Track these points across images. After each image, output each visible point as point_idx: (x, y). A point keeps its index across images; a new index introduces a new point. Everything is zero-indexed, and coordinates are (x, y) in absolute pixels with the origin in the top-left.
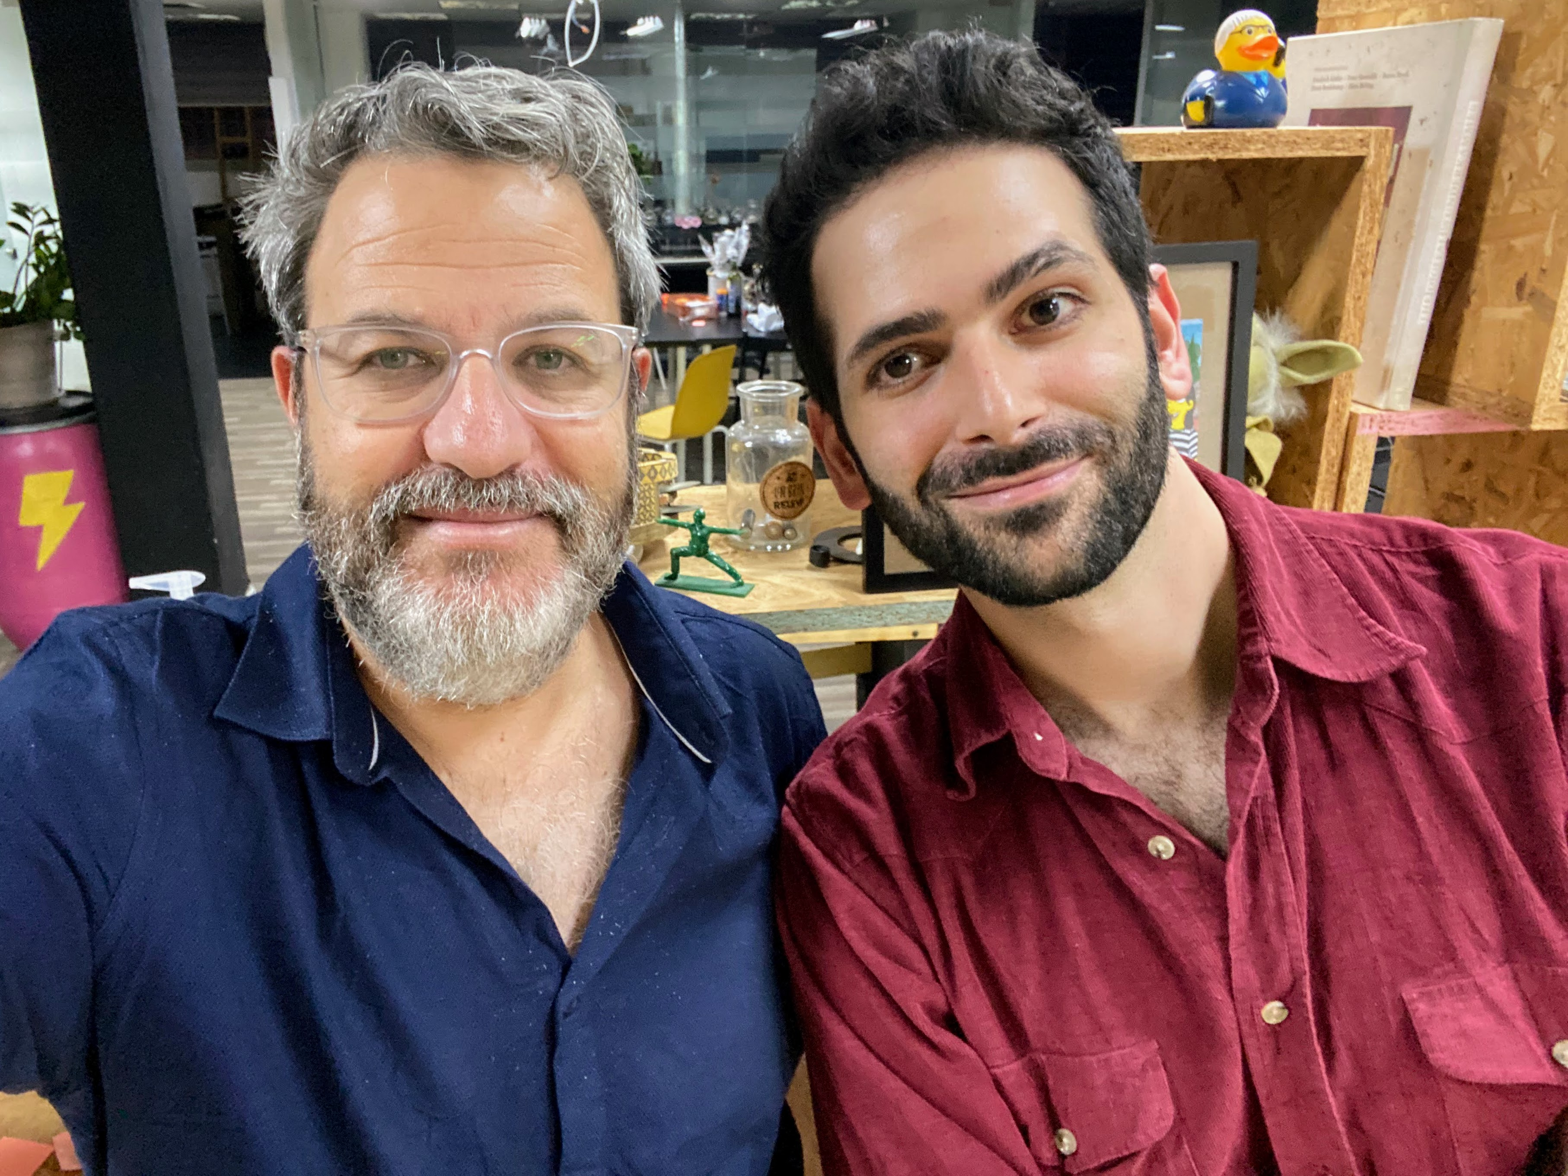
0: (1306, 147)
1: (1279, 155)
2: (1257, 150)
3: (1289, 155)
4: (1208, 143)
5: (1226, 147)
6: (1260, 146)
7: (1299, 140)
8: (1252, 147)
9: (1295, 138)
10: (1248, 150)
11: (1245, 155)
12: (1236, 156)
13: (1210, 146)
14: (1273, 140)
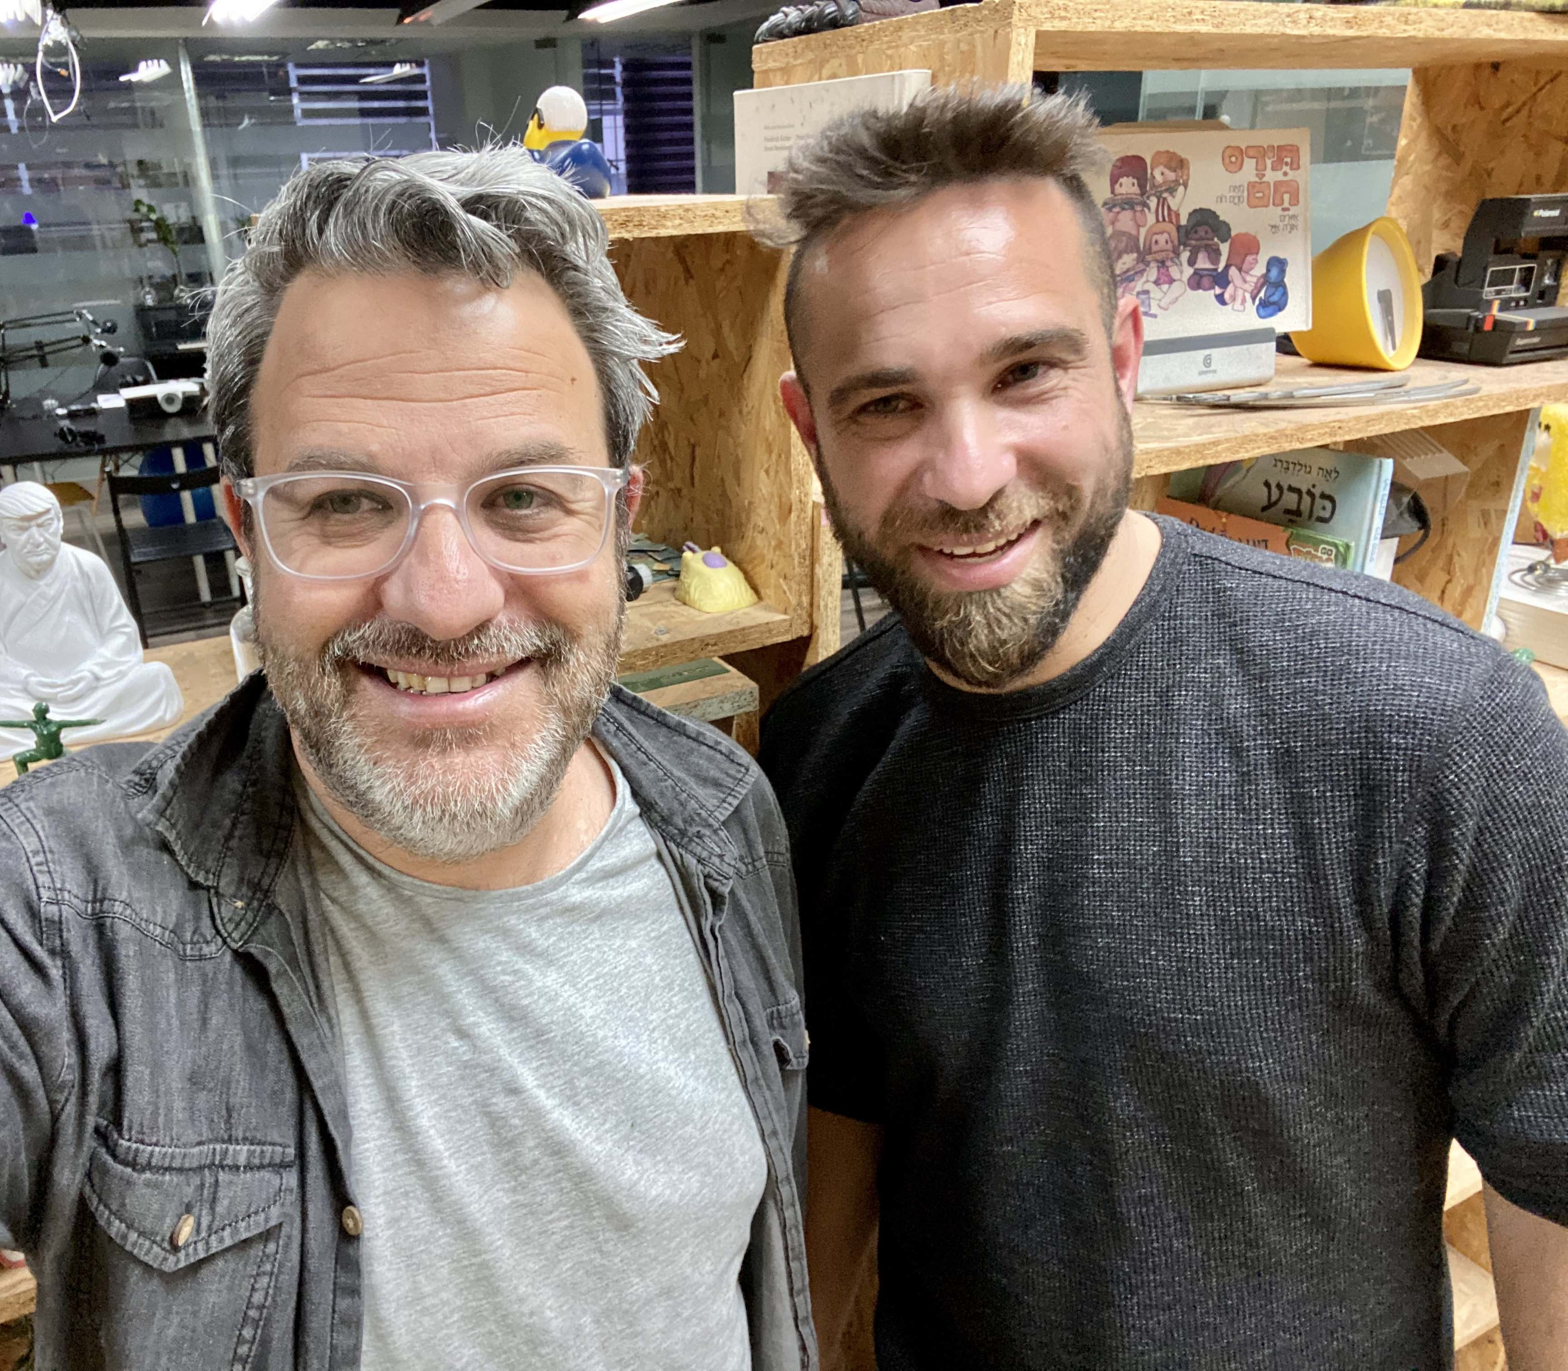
0: (726, 221)
1: (700, 232)
2: (674, 227)
3: (710, 230)
4: (621, 218)
5: (640, 225)
6: (678, 222)
7: (718, 214)
8: (669, 224)
9: (713, 211)
10: (664, 226)
11: (663, 233)
12: (653, 234)
13: (624, 224)
14: (690, 215)
